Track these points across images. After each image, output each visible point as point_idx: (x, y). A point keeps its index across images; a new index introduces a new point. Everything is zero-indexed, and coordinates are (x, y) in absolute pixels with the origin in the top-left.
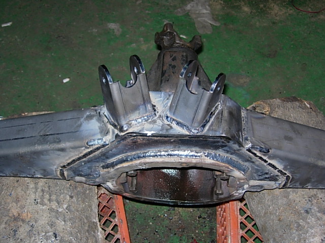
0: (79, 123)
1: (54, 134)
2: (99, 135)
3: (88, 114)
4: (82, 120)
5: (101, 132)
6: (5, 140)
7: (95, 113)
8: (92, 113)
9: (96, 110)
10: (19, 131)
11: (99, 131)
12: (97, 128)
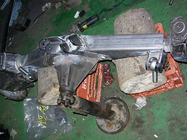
0: (94, 43)
1: (104, 39)
2: (87, 38)
3: (91, 47)
4: (93, 44)
5: (86, 39)
6: (125, 39)
7: (88, 47)
8: (90, 47)
9: (88, 48)
10: (120, 42)
11: (87, 39)
12: (88, 40)
